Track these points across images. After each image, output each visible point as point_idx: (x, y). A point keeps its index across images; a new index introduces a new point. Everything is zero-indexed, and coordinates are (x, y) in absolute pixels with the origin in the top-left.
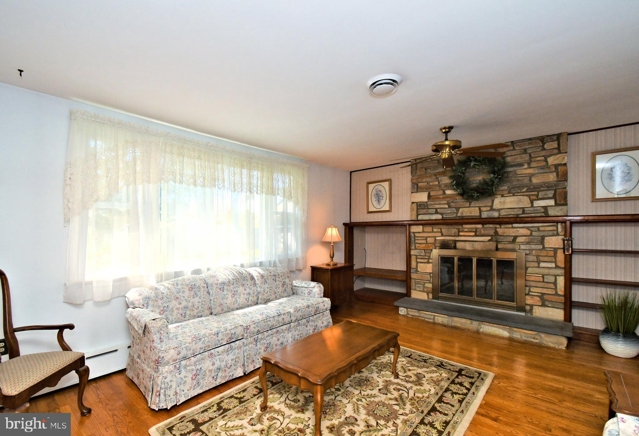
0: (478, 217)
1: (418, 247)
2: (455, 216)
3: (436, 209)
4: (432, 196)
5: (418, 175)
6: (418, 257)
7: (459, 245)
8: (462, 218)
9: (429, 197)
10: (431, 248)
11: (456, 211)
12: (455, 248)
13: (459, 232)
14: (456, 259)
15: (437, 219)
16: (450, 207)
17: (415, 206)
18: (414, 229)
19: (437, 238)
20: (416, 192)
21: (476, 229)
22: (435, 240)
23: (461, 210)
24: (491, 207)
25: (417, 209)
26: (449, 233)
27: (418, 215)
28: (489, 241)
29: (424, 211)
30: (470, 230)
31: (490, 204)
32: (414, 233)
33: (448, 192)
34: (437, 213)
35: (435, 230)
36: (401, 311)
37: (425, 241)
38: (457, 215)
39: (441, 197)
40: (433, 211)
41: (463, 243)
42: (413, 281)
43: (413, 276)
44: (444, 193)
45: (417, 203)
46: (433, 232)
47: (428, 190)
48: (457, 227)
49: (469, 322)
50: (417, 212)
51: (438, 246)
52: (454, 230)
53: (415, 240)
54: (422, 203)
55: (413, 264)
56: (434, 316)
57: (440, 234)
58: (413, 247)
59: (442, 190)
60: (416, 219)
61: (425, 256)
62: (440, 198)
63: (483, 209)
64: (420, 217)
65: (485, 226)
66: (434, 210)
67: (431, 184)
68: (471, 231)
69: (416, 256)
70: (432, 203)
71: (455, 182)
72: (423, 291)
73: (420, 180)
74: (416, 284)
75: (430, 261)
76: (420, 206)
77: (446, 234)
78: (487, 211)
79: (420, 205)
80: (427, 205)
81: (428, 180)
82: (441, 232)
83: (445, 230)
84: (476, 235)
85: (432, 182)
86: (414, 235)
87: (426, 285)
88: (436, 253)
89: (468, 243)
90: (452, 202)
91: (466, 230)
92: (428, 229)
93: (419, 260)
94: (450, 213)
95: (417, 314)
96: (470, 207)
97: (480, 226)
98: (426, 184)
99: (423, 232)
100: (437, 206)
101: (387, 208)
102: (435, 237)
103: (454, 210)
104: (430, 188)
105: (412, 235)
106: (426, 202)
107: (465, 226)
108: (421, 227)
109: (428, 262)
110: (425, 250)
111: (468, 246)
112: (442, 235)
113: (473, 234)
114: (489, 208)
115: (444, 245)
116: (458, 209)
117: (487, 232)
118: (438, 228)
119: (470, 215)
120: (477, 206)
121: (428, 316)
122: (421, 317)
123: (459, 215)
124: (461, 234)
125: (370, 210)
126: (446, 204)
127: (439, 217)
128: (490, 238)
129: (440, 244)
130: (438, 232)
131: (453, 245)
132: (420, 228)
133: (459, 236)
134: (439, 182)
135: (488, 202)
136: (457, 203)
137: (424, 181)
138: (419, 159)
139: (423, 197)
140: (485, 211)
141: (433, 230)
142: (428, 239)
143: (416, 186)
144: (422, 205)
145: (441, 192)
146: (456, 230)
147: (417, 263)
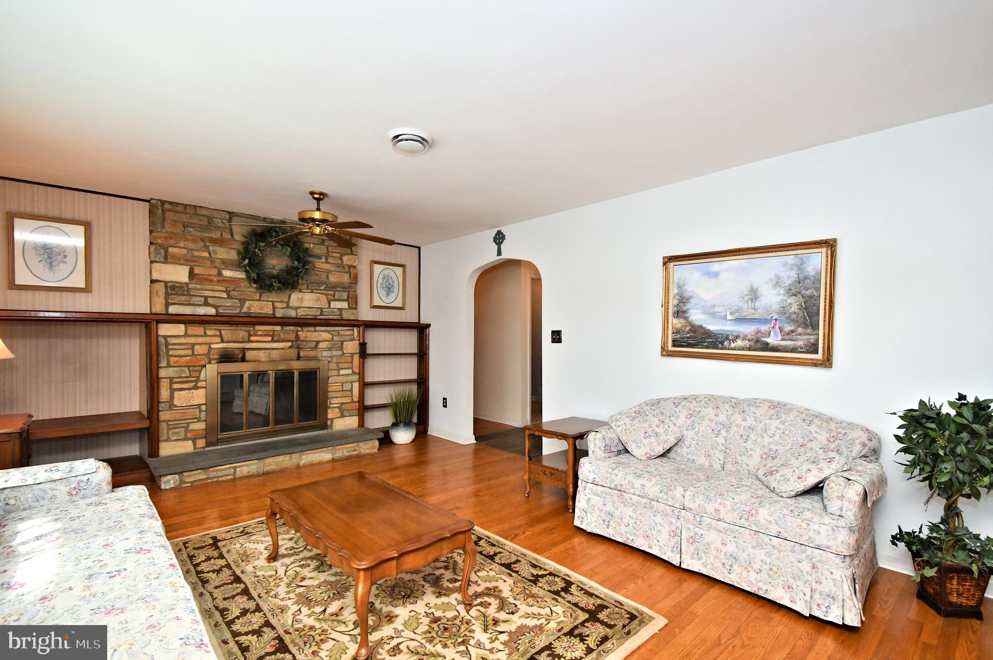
0: (272, 316)
1: (176, 362)
2: (238, 311)
3: (206, 298)
4: (197, 274)
5: (167, 232)
6: (175, 380)
7: (249, 355)
8: (248, 315)
9: (192, 275)
10: (202, 363)
11: (239, 305)
12: (243, 360)
13: (250, 335)
14: (246, 377)
15: (208, 314)
16: (229, 297)
17: (160, 287)
18: (165, 330)
19: (213, 346)
20: (163, 263)
21: (274, 331)
22: (210, 349)
23: (247, 303)
24: (288, 303)
25: (167, 294)
26: (234, 338)
27: (167, 305)
28: (290, 347)
29: (183, 298)
30: (266, 333)
31: (287, 300)
32: (165, 337)
33: (227, 273)
34: (206, 304)
35: (209, 333)
36: (168, 481)
37: (189, 352)
38: (240, 311)
39: (215, 279)
40: (200, 301)
41: (255, 352)
42: (163, 426)
43: (164, 416)
44: (220, 274)
45: (166, 283)
46: (205, 335)
47: (189, 263)
48: (247, 329)
50: (166, 299)
51: (214, 359)
52: (242, 333)
53: (168, 350)
54: (177, 285)
55: (164, 394)
56: (235, 468)
57: (218, 339)
58: (163, 363)
59: (216, 268)
60: (164, 313)
61: (190, 376)
62: (212, 281)
63: (277, 305)
64: (172, 310)
65: (285, 328)
66: (203, 299)
67: (196, 254)
68: (266, 335)
69: (171, 379)
70: (198, 286)
71: (247, 261)
72: (186, 439)
73: (172, 242)
74: (169, 429)
75: (200, 384)
76: (173, 290)
77: (230, 339)
78: (283, 308)
79: (173, 288)
80: (189, 290)
81: (191, 245)
82: (221, 336)
83: (227, 331)
84: (273, 341)
85: (198, 251)
86: (166, 341)
87: (192, 427)
88: (212, 371)
89: (263, 351)
90: (234, 290)
91: (260, 333)
92: (199, 330)
93: (176, 386)
94: (229, 307)
95: (203, 476)
96: (260, 300)
97: (278, 328)
98: (185, 251)
99: (186, 335)
100: (207, 293)
101: (79, 281)
102: (209, 344)
103: (236, 303)
104: (194, 261)
105: (162, 340)
106: (187, 284)
107: (258, 327)
108: (182, 326)
109: (196, 388)
110: (188, 367)
111: (262, 356)
112: (223, 341)
113: (269, 339)
114: (285, 305)
115: (226, 357)
116: (243, 301)
117: (287, 336)
118: (215, 329)
119: (260, 311)
120: (270, 299)
121: (224, 473)
122: (211, 478)
123: (244, 310)
124: (252, 338)
125: (19, 281)
126: (223, 291)
127: (212, 311)
128: (290, 344)
129: (220, 355)
130: (216, 336)
131: (240, 356)
132: (180, 329)
133: (249, 341)
134: (210, 254)
135: (284, 296)
136: (241, 293)
137: (182, 245)
138: (171, 203)
139: (179, 274)
140: (280, 308)
141: (205, 333)
142: (196, 347)
143: (162, 252)
144: (178, 287)
145: (214, 272)
146: (246, 334)
147: (173, 391)
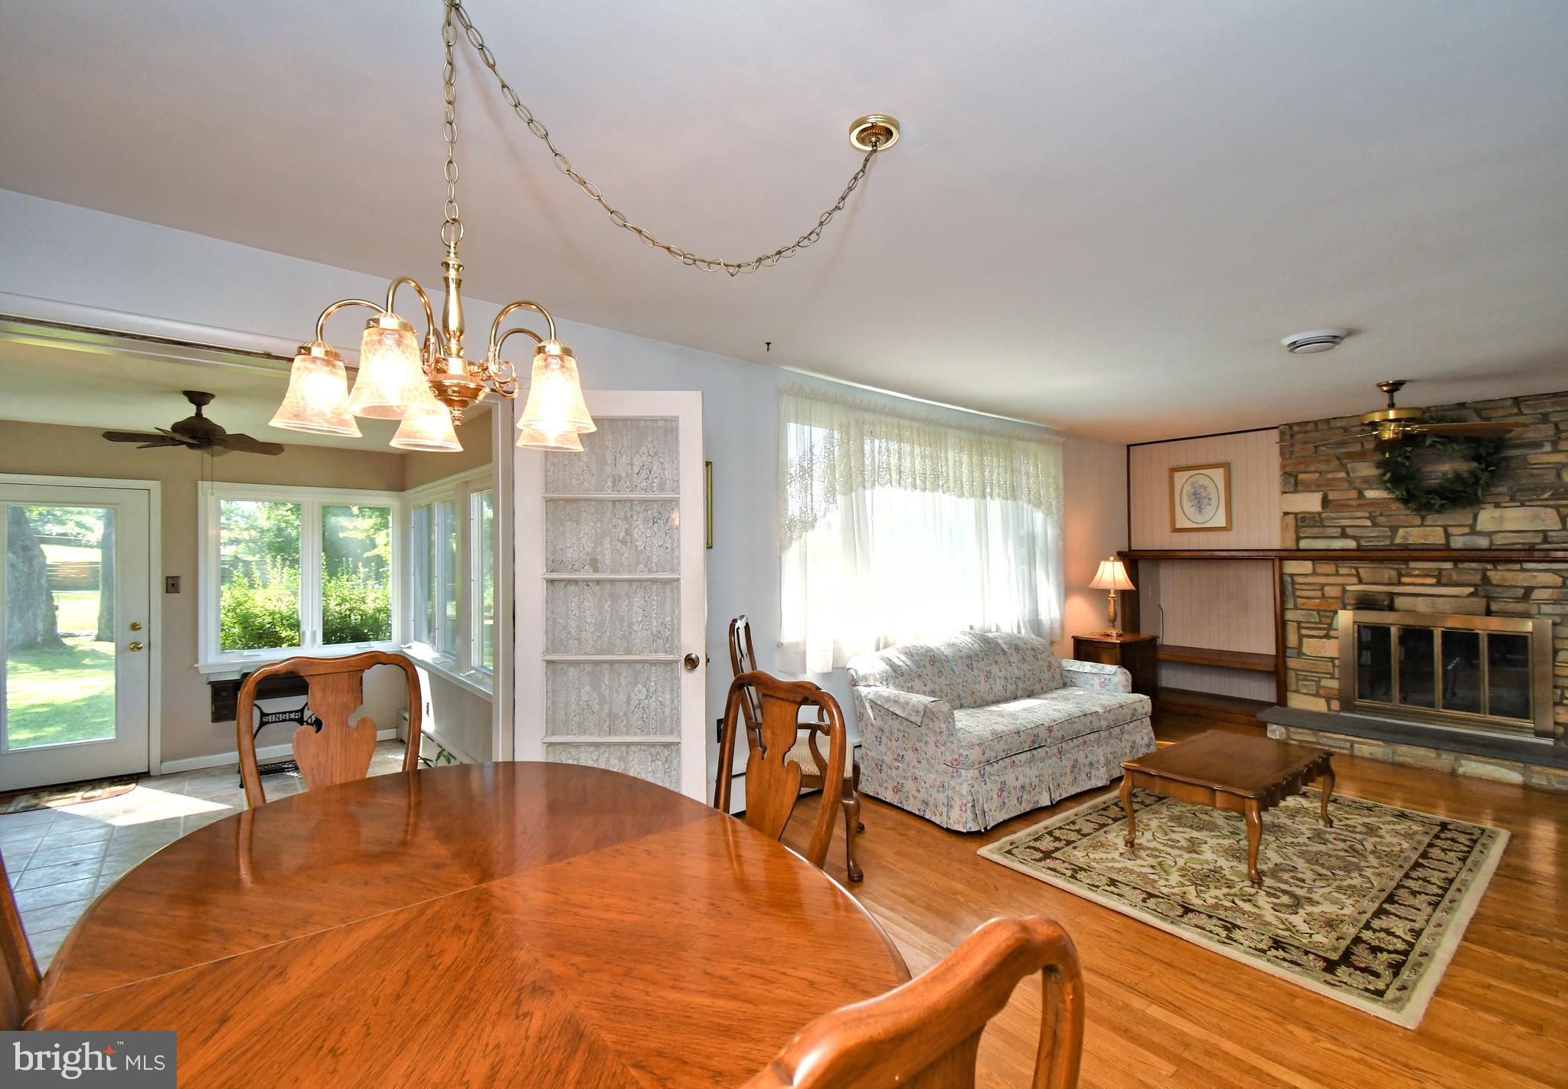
0: (1443, 547)
1: (1304, 604)
2: (1388, 543)
3: (1343, 528)
4: (1332, 501)
5: (1297, 457)
6: (1303, 625)
7: (1399, 602)
8: (1405, 548)
9: (1325, 502)
10: (1334, 607)
11: (1389, 534)
12: (1391, 608)
13: (1400, 575)
14: (1393, 630)
15: (1346, 547)
16: (1375, 525)
17: (1290, 519)
18: (1292, 567)
19: (1348, 588)
20: (1292, 492)
21: (1440, 570)
22: (1344, 591)
23: (1401, 531)
24: (1472, 527)
25: (1297, 526)
26: (1377, 578)
27: (1298, 539)
28: (1471, 595)
29: (1316, 530)
30: (1426, 572)
31: (1470, 522)
32: (1292, 576)
33: (1371, 494)
34: (1344, 535)
35: (1342, 571)
36: (1273, 731)
37: (1319, 594)
38: (1392, 542)
39: (1354, 503)
40: (1336, 533)
41: (1410, 598)
42: (1292, 675)
43: (1292, 663)
44: (1361, 495)
45: (1296, 514)
46: (1337, 574)
47: (1322, 489)
48: (1396, 566)
49: (1432, 754)
50: (1297, 532)
51: (1350, 605)
52: (1388, 573)
53: (1294, 590)
54: (1308, 516)
55: (1292, 639)
56: (1352, 743)
57: (1355, 580)
58: (1290, 605)
59: (1355, 489)
60: (1294, 548)
61: (1320, 622)
62: (1351, 506)
63: (1451, 530)
64: (1304, 544)
65: (1460, 566)
66: (1339, 530)
67: (1330, 476)
68: (1427, 576)
69: (1299, 623)
70: (1333, 515)
71: (1388, 475)
72: (1317, 695)
73: (1302, 468)
74: (1298, 680)
75: (1332, 633)
76: (1303, 522)
77: (1370, 580)
78: (1464, 535)
79: (1303, 519)
80: (1322, 520)
81: (1323, 467)
82: (1358, 575)
83: (1365, 570)
84: (1439, 584)
85: (1332, 472)
86: (1293, 580)
87: (1325, 683)
88: (1345, 619)
89: (1421, 598)
90: (1381, 515)
91: (1417, 572)
92: (1329, 568)
93: (1304, 632)
94: (1376, 537)
95: (1311, 739)
96: (1422, 525)
97: (1448, 565)
98: (1317, 475)
99: (1314, 573)
100: (1344, 522)
101: (1220, 521)
102: (1343, 586)
103: (1386, 532)
104: (1328, 485)
105: (1288, 579)
106: (1319, 514)
107: (1412, 565)
108: (1309, 564)
109: (1327, 637)
110: (1318, 611)
111: (1422, 606)
112: (1360, 582)
113: (1434, 581)
114: (1467, 530)
115: (1364, 603)
116: (1394, 529)
117: (1464, 578)
118: (1350, 567)
119: (1423, 541)
120: (1440, 523)
121: (1337, 744)
122: (1320, 744)
123: (1398, 541)
124: (1404, 580)
125: (1179, 526)
126: (1367, 518)
127: (1351, 544)
128: (1472, 589)
129: (1356, 600)
130: (1351, 575)
131: (1386, 603)
132: (1306, 567)
133: (1400, 583)
134: (1348, 473)
135: (1463, 517)
136: (1393, 518)
137: (1313, 469)
138: (1299, 424)
139: (1310, 502)
140: (1460, 535)
141: (1337, 571)
142: (1326, 588)
143: (1292, 480)
144: (1309, 518)
145: (1353, 494)
146: (1394, 573)
147: (1301, 637)
